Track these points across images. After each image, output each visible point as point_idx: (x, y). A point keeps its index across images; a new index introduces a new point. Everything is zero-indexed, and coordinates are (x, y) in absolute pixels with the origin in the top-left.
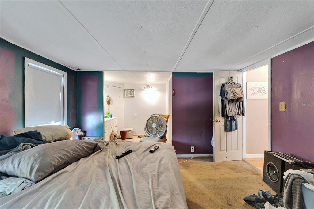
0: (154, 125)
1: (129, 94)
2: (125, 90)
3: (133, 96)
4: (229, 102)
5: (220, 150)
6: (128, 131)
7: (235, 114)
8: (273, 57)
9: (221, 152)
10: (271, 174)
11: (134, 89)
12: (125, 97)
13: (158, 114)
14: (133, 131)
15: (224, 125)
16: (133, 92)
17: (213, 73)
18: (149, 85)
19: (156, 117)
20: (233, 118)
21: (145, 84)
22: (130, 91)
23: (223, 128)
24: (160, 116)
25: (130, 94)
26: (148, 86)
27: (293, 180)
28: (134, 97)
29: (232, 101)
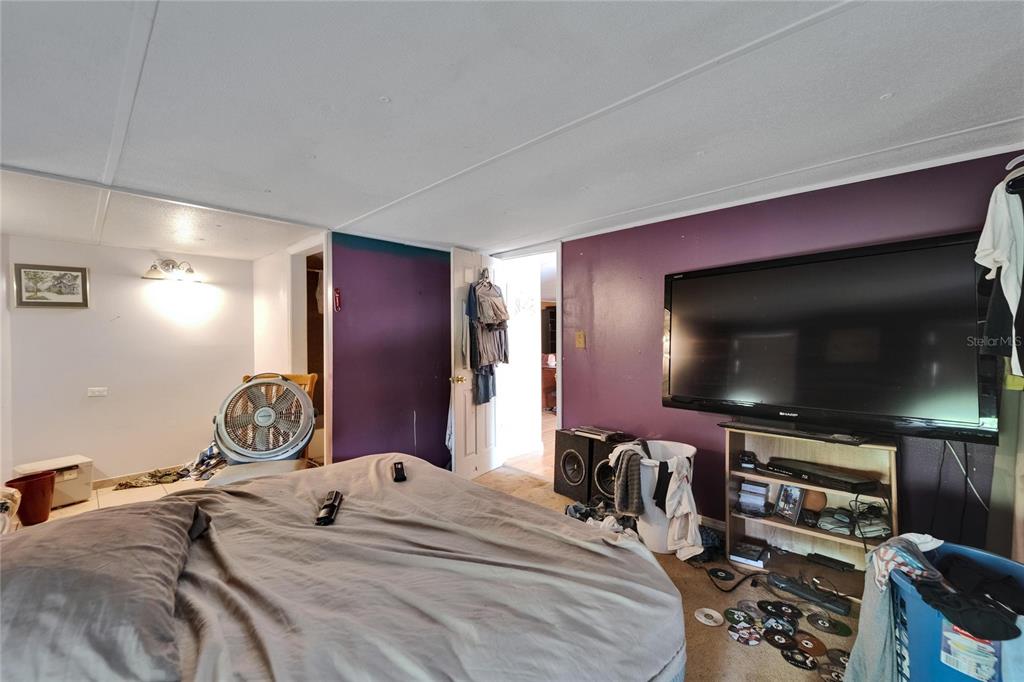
0: (264, 417)
1: (49, 290)
2: (19, 268)
3: (80, 300)
4: (482, 329)
5: (466, 454)
6: (61, 471)
7: (495, 360)
8: (564, 240)
9: (468, 457)
10: (570, 472)
11: (83, 271)
12: (21, 303)
13: (276, 375)
14: (89, 465)
15: (471, 387)
16: (79, 281)
17: (449, 254)
18: (173, 258)
19: (268, 385)
20: (490, 370)
21: (154, 251)
22: (57, 273)
23: (469, 396)
24: (285, 378)
25: (60, 293)
26: (169, 264)
27: (629, 460)
28: (84, 304)
29: (490, 327)
